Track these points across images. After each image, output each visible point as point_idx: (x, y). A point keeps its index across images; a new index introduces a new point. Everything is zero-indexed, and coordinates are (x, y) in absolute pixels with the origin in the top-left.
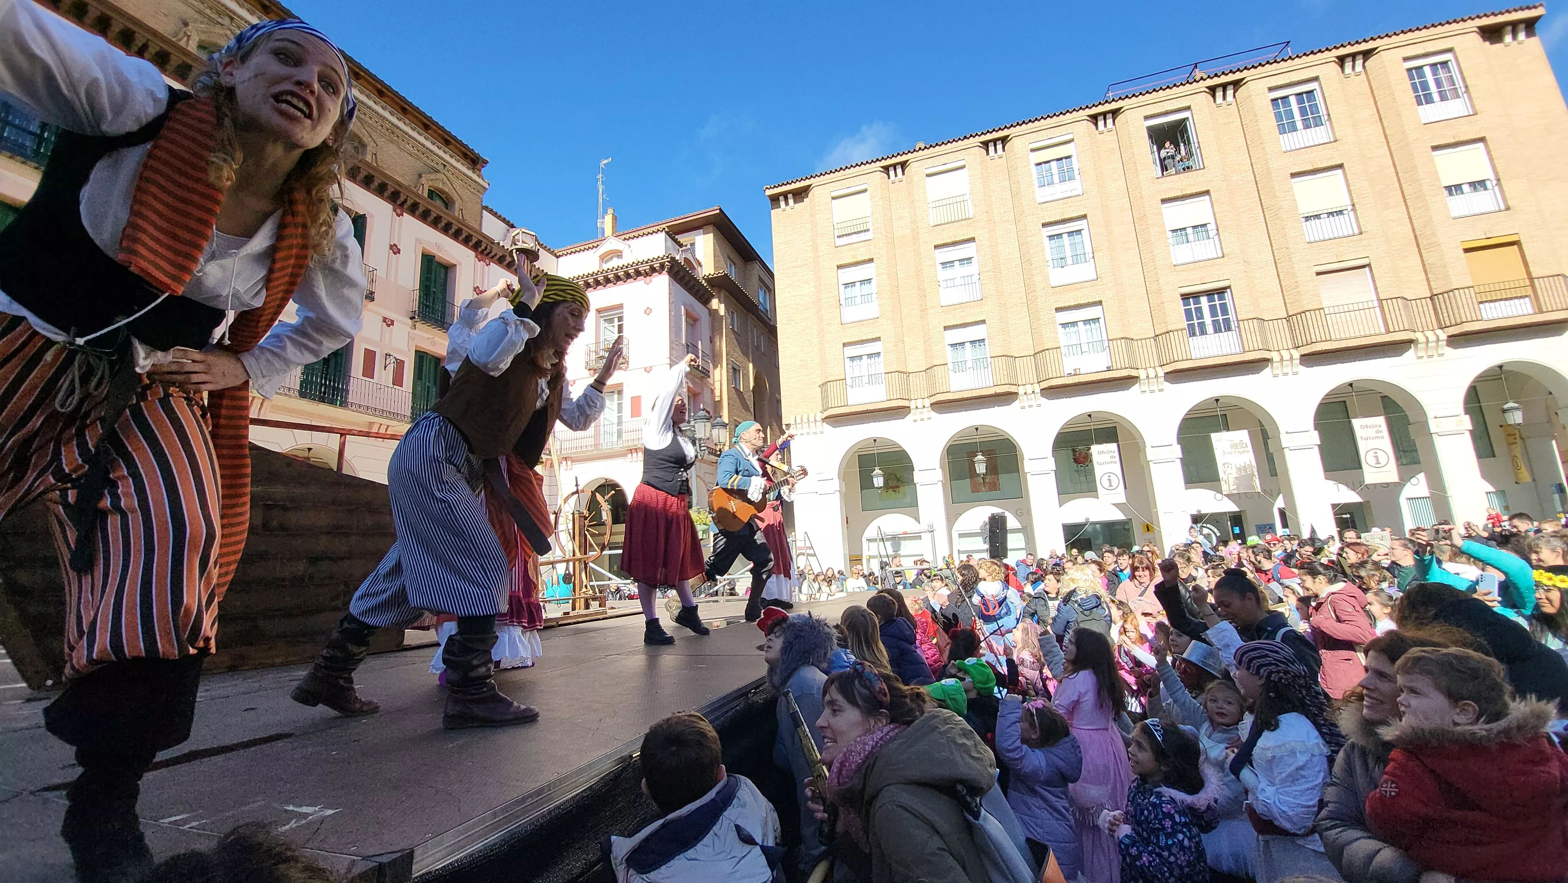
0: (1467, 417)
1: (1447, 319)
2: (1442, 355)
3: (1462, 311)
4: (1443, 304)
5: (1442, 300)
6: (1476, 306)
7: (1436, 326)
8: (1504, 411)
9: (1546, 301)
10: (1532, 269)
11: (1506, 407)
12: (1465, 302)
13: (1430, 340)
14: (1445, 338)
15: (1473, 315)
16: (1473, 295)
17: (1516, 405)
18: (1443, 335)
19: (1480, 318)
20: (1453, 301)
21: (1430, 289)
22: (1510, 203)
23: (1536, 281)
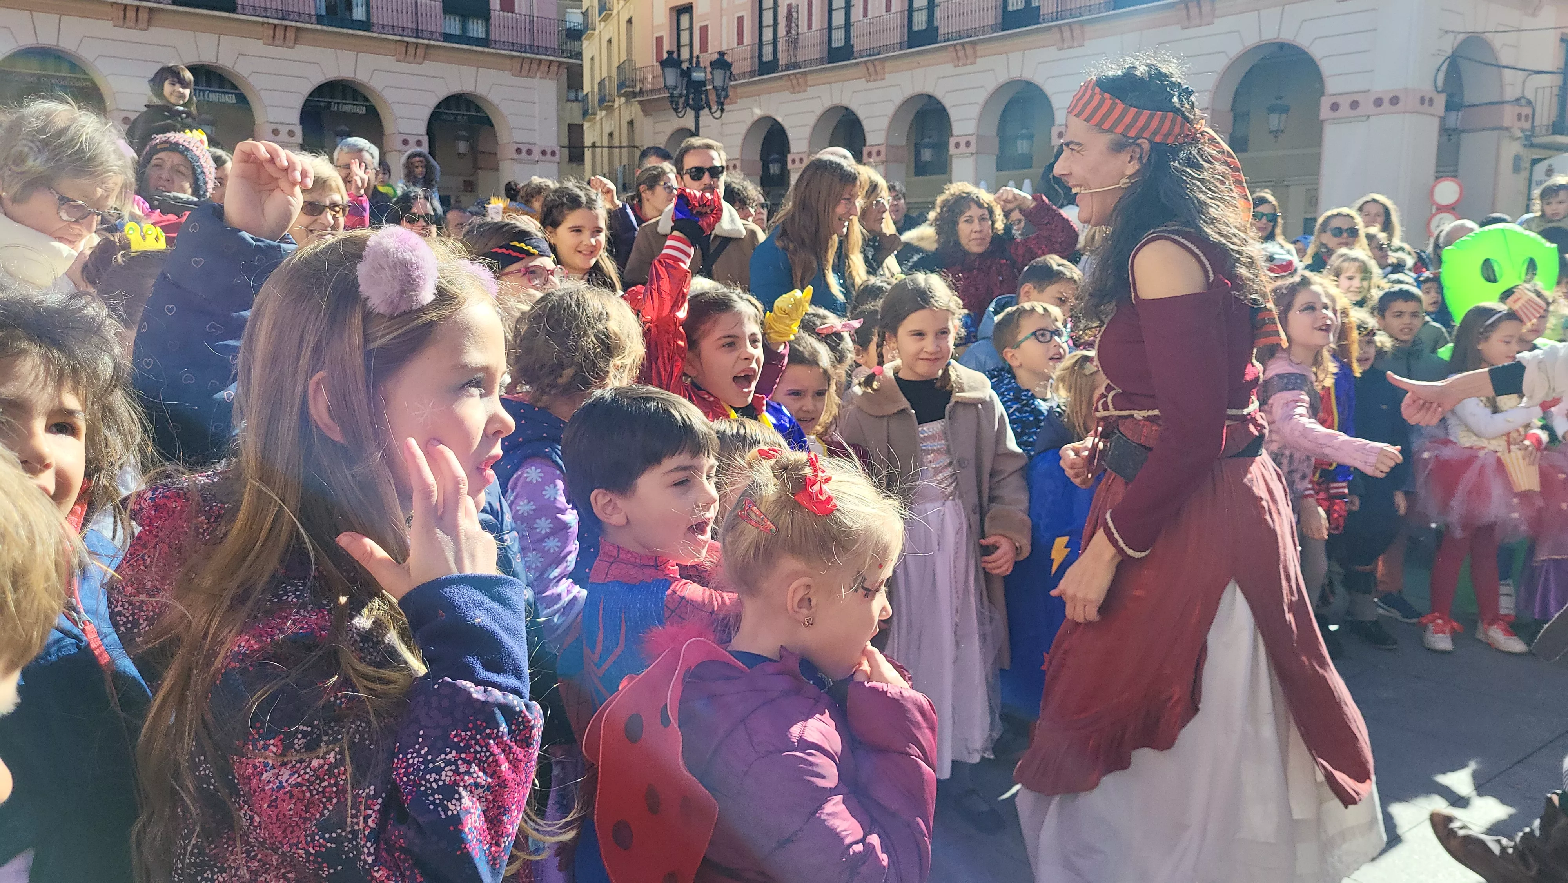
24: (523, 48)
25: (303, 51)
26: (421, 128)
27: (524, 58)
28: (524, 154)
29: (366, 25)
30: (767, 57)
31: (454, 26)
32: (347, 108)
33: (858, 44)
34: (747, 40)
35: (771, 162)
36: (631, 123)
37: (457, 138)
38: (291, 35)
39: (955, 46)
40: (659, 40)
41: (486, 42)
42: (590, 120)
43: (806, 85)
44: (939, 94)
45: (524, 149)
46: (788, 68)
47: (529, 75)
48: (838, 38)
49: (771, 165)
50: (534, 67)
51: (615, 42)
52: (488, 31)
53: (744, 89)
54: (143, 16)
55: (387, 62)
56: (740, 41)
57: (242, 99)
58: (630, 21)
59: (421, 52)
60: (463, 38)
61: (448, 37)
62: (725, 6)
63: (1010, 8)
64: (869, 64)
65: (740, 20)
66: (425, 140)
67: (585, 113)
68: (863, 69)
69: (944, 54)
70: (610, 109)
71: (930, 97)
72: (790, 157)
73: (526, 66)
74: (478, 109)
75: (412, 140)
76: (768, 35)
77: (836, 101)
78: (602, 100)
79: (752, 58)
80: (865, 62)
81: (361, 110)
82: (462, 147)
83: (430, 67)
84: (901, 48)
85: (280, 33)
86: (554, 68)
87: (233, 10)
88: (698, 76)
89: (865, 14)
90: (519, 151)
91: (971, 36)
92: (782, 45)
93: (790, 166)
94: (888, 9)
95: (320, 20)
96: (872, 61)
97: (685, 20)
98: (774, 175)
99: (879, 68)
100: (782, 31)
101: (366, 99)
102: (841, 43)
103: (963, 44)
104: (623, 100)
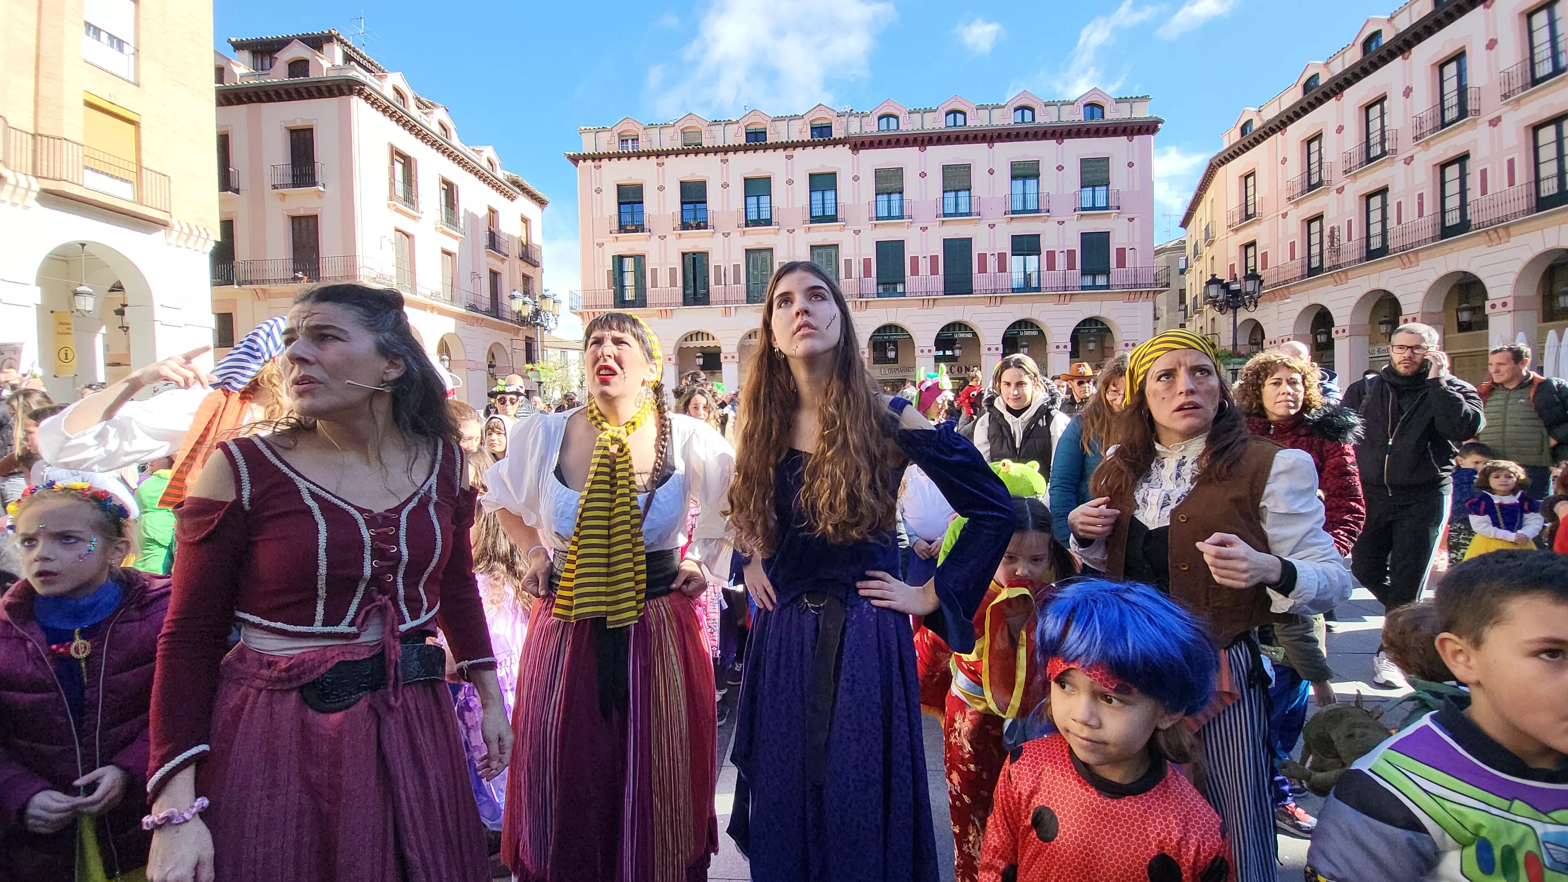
0: (39, 289)
1: (45, 168)
2: (27, 208)
3: (65, 166)
4: (45, 149)
5: (45, 144)
6: (81, 168)
7: (30, 172)
8: (76, 293)
9: (149, 195)
10: (143, 157)
11: (79, 289)
12: (70, 158)
13: (21, 185)
14: (38, 190)
15: (76, 176)
16: (81, 155)
17: (91, 291)
18: (37, 186)
19: (81, 183)
20: (58, 151)
21: (36, 125)
22: (142, 81)
23: (144, 170)
24: (1130, 286)
25: (1005, 307)
26: (1066, 340)
27: (1130, 292)
28: (1130, 346)
29: (1038, 289)
30: (1315, 263)
31: (1088, 280)
32: (1027, 333)
33: (1392, 244)
34: (1298, 255)
35: (1320, 333)
36: (1213, 319)
37: (1089, 342)
38: (998, 300)
39: (1487, 232)
40: (1232, 267)
41: (1107, 287)
42: (1189, 321)
43: (1348, 279)
44: (1472, 270)
45: (1130, 343)
46: (1330, 269)
47: (1134, 301)
48: (1376, 243)
49: (1318, 336)
50: (1138, 296)
51: (1204, 272)
52: (1108, 281)
53: (1296, 288)
54: (931, 302)
55: (1050, 306)
56: (1292, 258)
57: (975, 334)
58: (1213, 258)
59: (1068, 298)
60: (1094, 287)
61: (1083, 288)
62: (1280, 237)
63: (1543, 195)
64: (1404, 257)
65: (1293, 244)
66: (1069, 345)
67: (1186, 316)
68: (1397, 261)
69: (1477, 239)
70: (1200, 312)
71: (1465, 273)
72: (1334, 330)
73: (1132, 296)
74: (1103, 324)
75: (1061, 346)
76: (1315, 250)
77: (1375, 286)
78: (1195, 307)
79: (1302, 266)
80: (1400, 256)
81: (1035, 333)
82: (1091, 346)
83: (1073, 305)
84: (1433, 241)
85: (993, 300)
86: (1151, 295)
87: (972, 293)
88: (1235, 287)
89: (1399, 222)
90: (1127, 345)
91: (1503, 222)
92: (1326, 254)
93: (1334, 335)
94: (1421, 215)
95: (1013, 290)
96: (1406, 254)
97: (1251, 251)
98: (1321, 343)
99: (1412, 258)
100: (1326, 245)
101: (1038, 327)
102: (1379, 246)
103: (1495, 230)
104: (1208, 306)
